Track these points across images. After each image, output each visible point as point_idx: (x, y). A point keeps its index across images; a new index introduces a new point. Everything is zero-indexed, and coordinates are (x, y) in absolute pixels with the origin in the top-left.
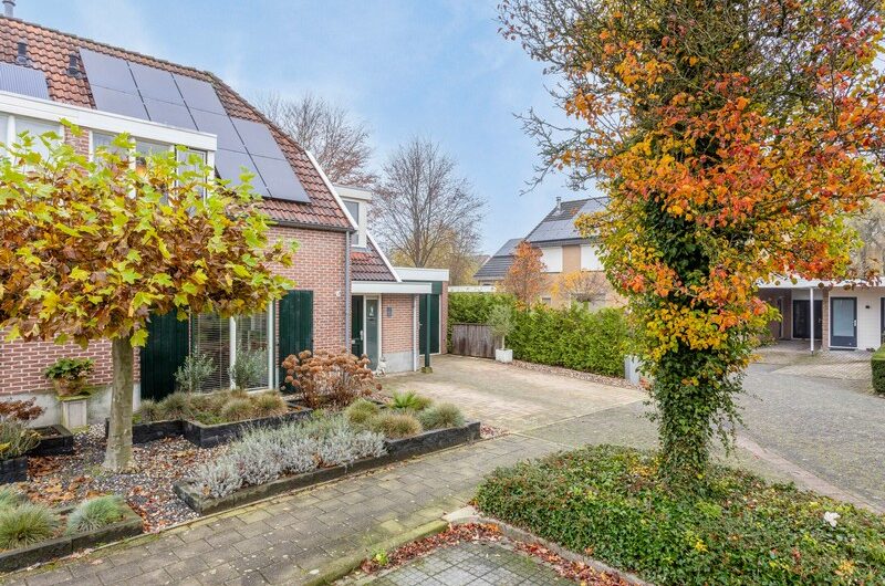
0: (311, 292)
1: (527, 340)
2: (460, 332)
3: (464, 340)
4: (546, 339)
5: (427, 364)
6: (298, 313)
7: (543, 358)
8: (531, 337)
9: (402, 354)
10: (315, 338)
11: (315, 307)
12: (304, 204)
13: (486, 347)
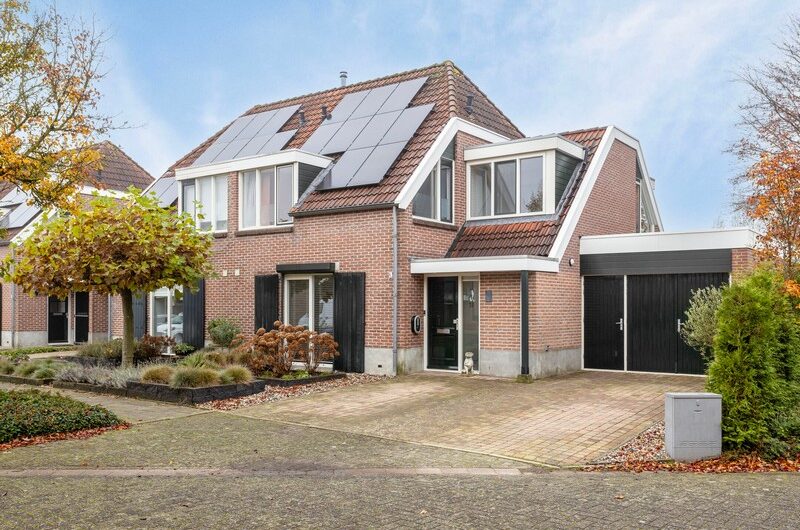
0: (364, 275)
5: (525, 371)
9: (507, 353)
11: (368, 289)
12: (375, 186)
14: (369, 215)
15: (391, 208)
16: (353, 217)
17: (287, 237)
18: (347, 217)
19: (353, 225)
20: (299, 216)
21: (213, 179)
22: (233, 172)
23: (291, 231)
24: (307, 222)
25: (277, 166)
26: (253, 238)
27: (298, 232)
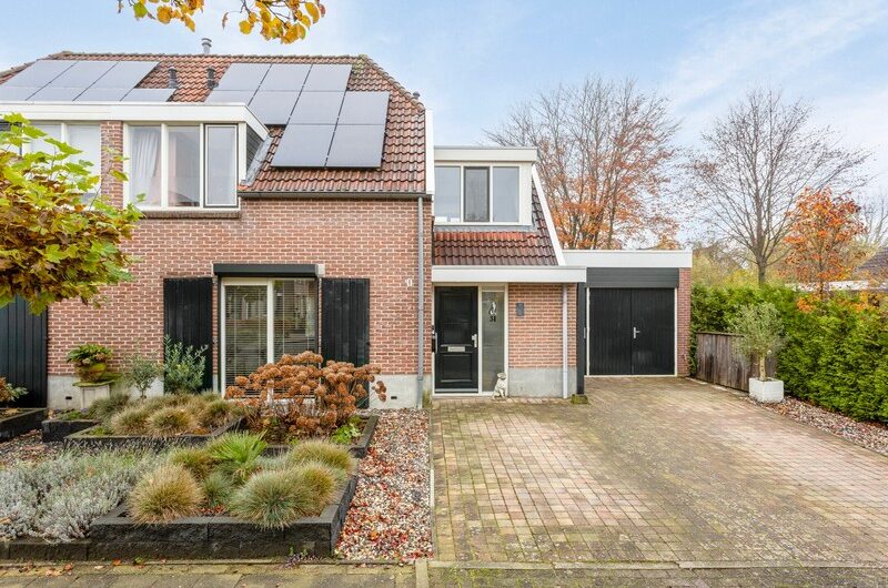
0: (367, 282)
1: (814, 367)
2: (706, 345)
3: (711, 358)
4: (849, 368)
5: (580, 390)
6: (347, 307)
7: (843, 403)
8: (822, 361)
9: (543, 371)
10: (373, 340)
11: (373, 301)
12: (372, 170)
13: (739, 371)
14: (375, 206)
15: (416, 200)
16: (349, 206)
17: (229, 226)
18: (337, 206)
19: (349, 216)
20: (249, 198)
21: (63, 125)
22: (112, 122)
23: (237, 217)
24: (266, 207)
25: (205, 124)
26: (158, 222)
27: (248, 219)
